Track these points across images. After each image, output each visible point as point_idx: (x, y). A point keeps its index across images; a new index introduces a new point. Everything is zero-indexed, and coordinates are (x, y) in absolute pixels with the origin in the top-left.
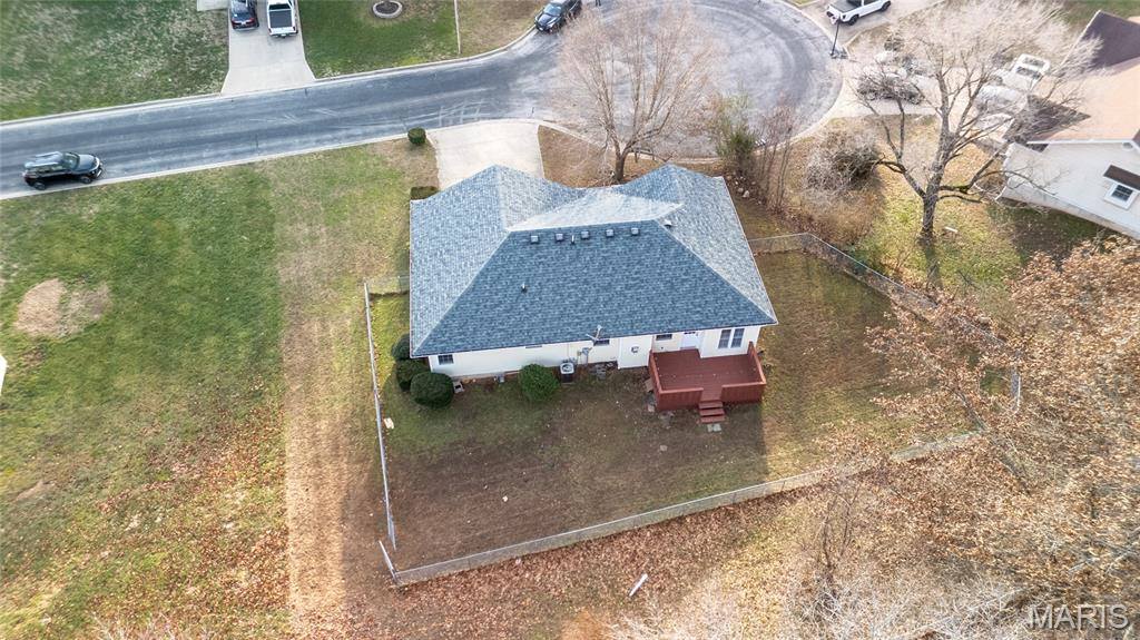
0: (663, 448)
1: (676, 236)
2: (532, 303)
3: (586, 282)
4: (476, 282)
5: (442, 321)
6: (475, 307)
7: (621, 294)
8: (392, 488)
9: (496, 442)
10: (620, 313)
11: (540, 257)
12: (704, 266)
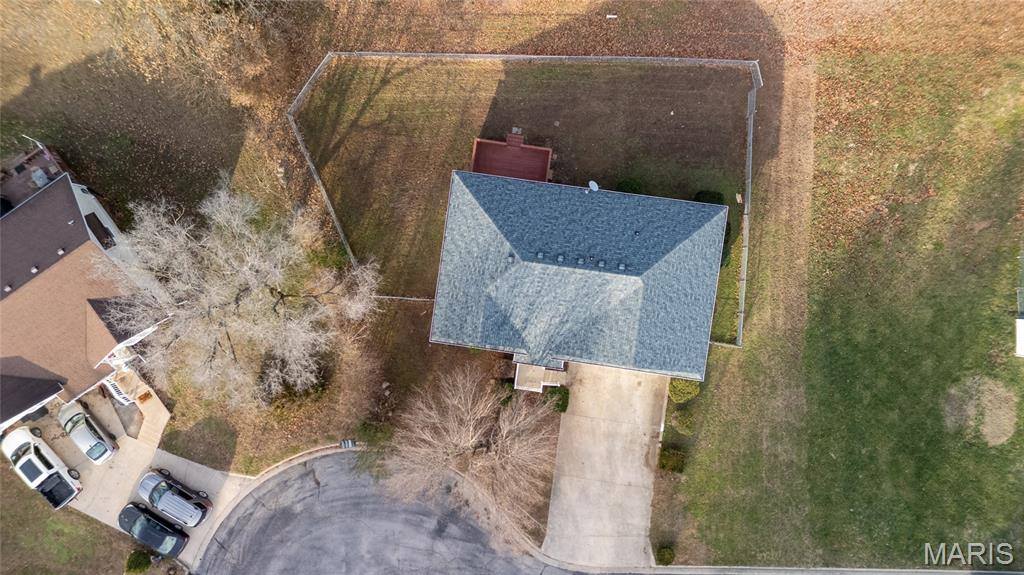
0: (557, 124)
1: (508, 245)
2: (632, 223)
3: (588, 229)
4: (673, 246)
5: (703, 225)
6: (677, 229)
7: (563, 215)
8: (744, 145)
9: (668, 160)
10: (567, 202)
11: (620, 254)
12: (494, 220)
